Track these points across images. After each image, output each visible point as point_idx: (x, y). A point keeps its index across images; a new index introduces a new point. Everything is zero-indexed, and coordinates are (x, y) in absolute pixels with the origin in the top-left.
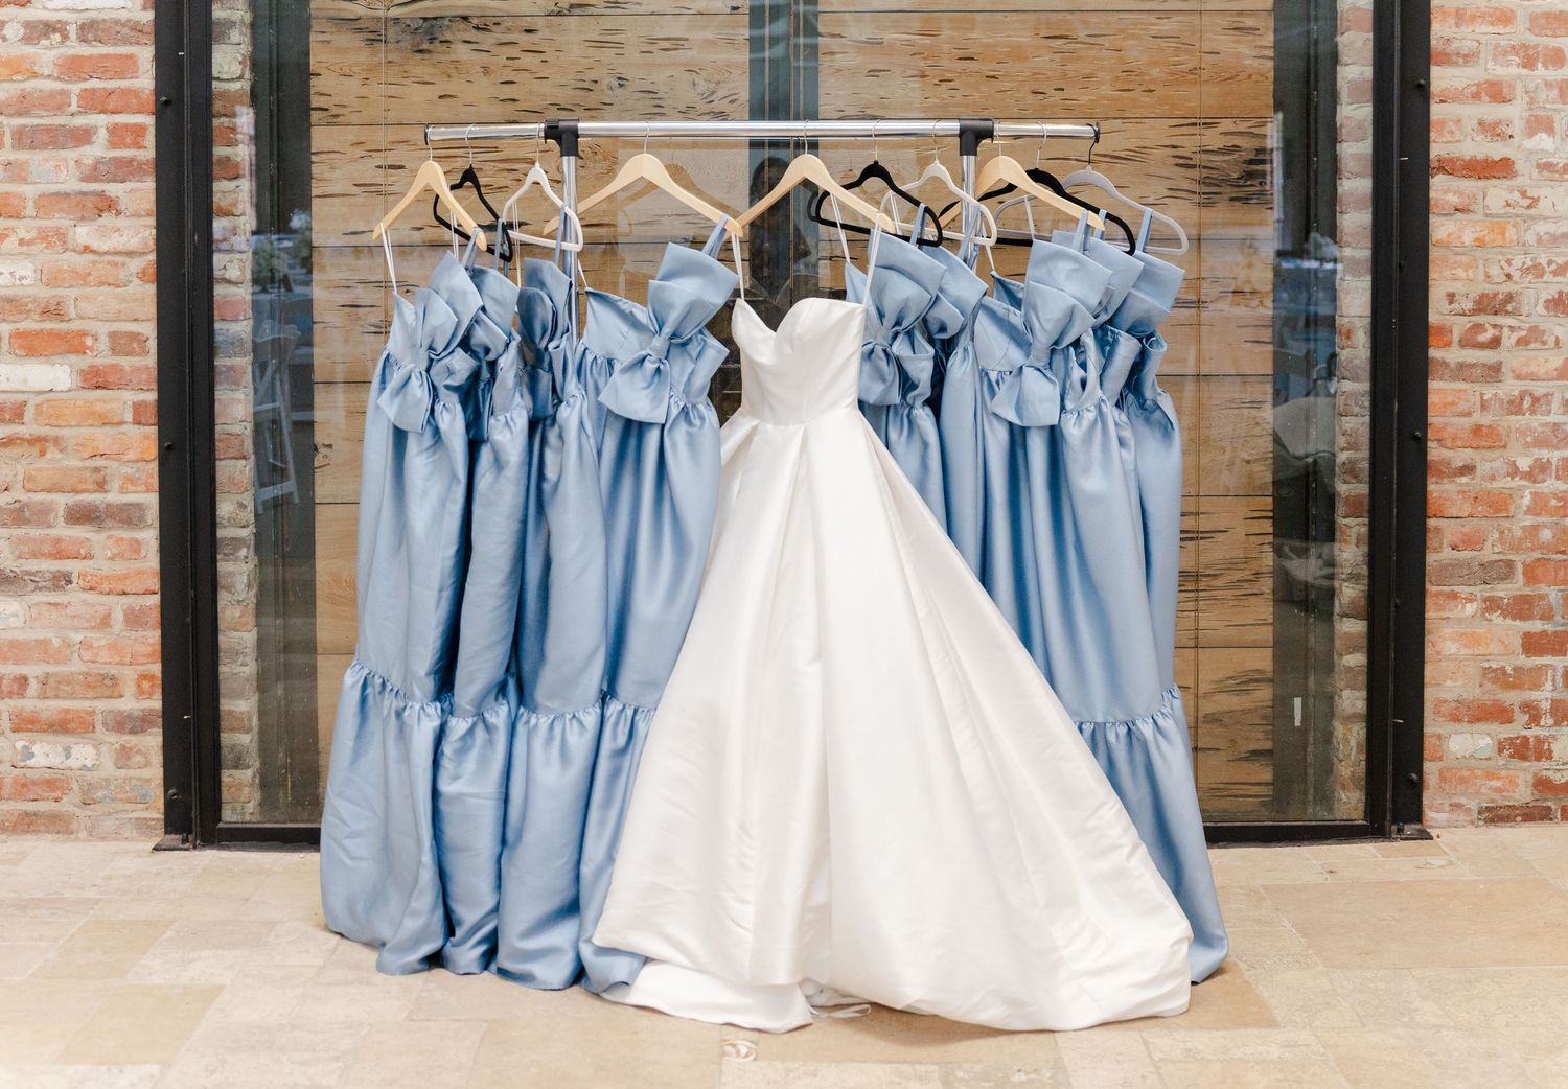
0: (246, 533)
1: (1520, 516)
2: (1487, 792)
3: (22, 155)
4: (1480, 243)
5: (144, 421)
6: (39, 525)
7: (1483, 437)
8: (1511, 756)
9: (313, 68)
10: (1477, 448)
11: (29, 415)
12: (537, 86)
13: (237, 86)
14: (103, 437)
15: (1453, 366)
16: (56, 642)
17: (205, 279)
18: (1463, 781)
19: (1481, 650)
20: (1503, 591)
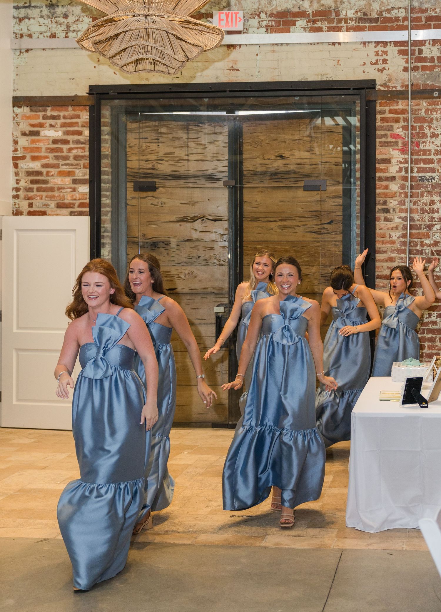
13: (108, 257)
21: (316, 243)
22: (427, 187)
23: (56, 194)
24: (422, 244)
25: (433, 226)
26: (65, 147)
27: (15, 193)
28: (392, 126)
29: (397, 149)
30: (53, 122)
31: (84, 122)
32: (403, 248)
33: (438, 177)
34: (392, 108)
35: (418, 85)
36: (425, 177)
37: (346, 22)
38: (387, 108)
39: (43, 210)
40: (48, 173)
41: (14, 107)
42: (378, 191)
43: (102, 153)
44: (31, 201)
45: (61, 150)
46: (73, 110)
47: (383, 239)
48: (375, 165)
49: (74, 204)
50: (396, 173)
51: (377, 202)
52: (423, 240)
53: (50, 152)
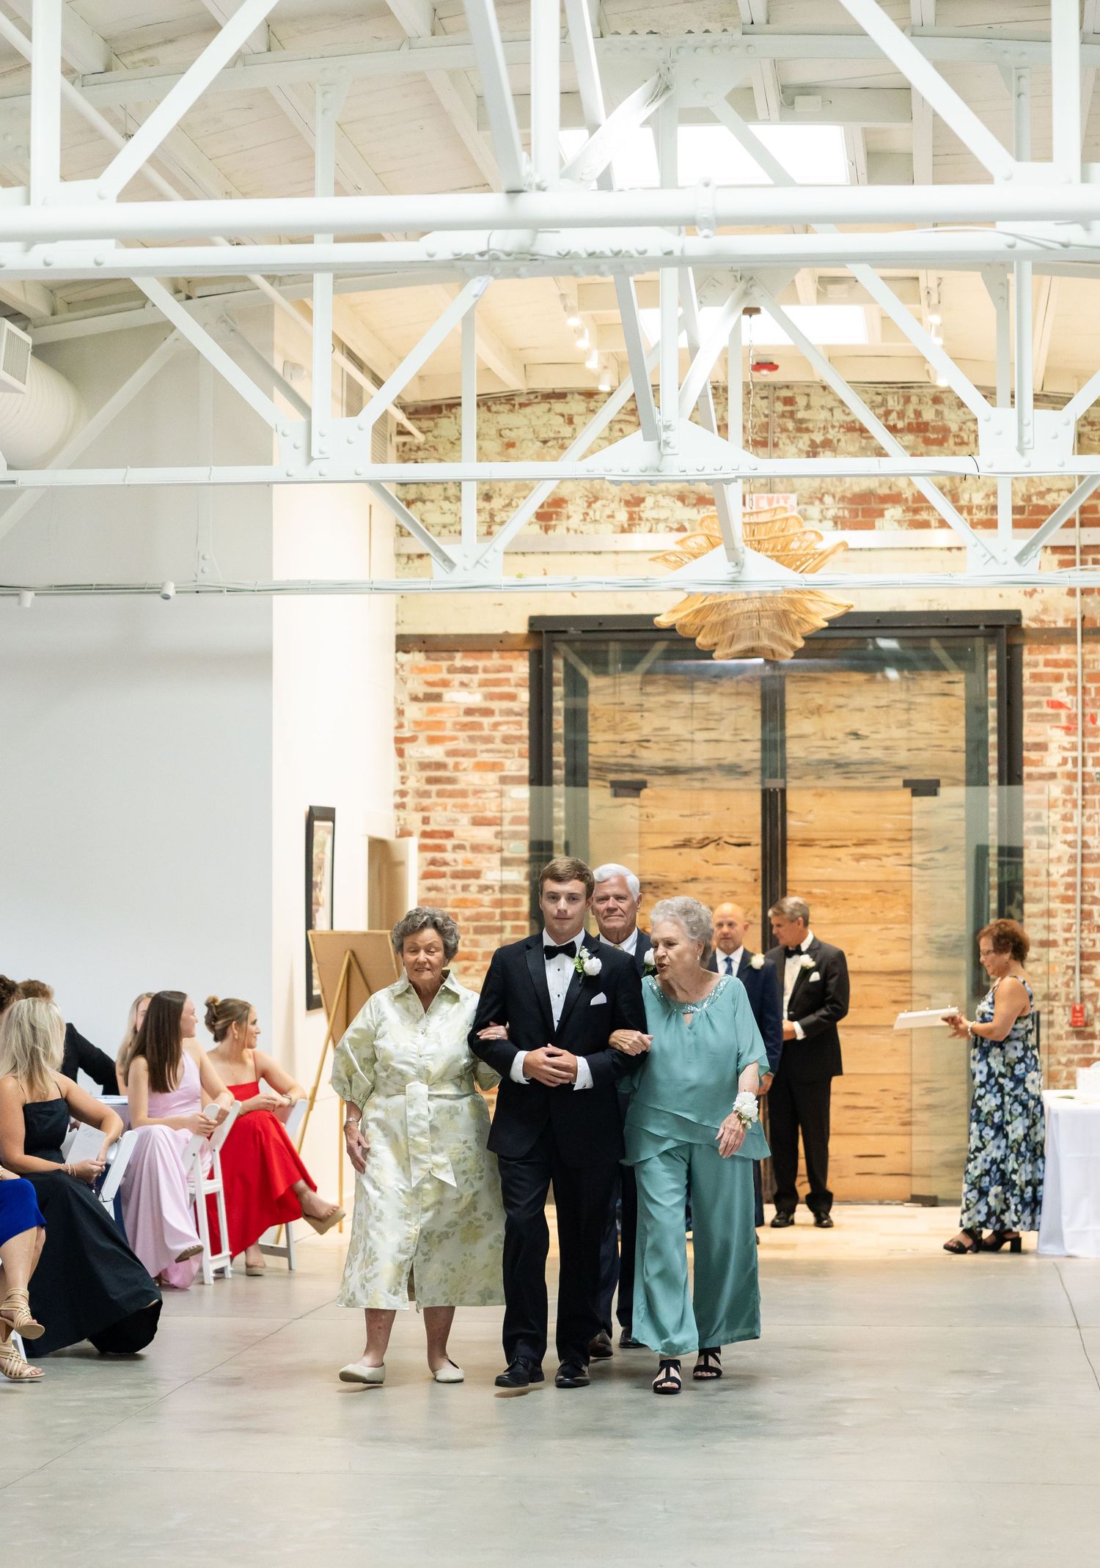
23: (471, 800)
26: (487, 721)
27: (398, 800)
28: (1049, 688)
29: (1057, 727)
30: (465, 677)
31: (521, 679)
32: (1070, 893)
34: (1049, 657)
35: (1093, 621)
37: (970, 512)
38: (1041, 658)
39: (447, 828)
40: (456, 765)
41: (397, 651)
42: (1026, 797)
43: (555, 731)
44: (426, 814)
45: (478, 726)
46: (502, 658)
47: (1033, 879)
48: (1021, 754)
49: (501, 819)
50: (1057, 766)
51: (1025, 816)
53: (460, 730)
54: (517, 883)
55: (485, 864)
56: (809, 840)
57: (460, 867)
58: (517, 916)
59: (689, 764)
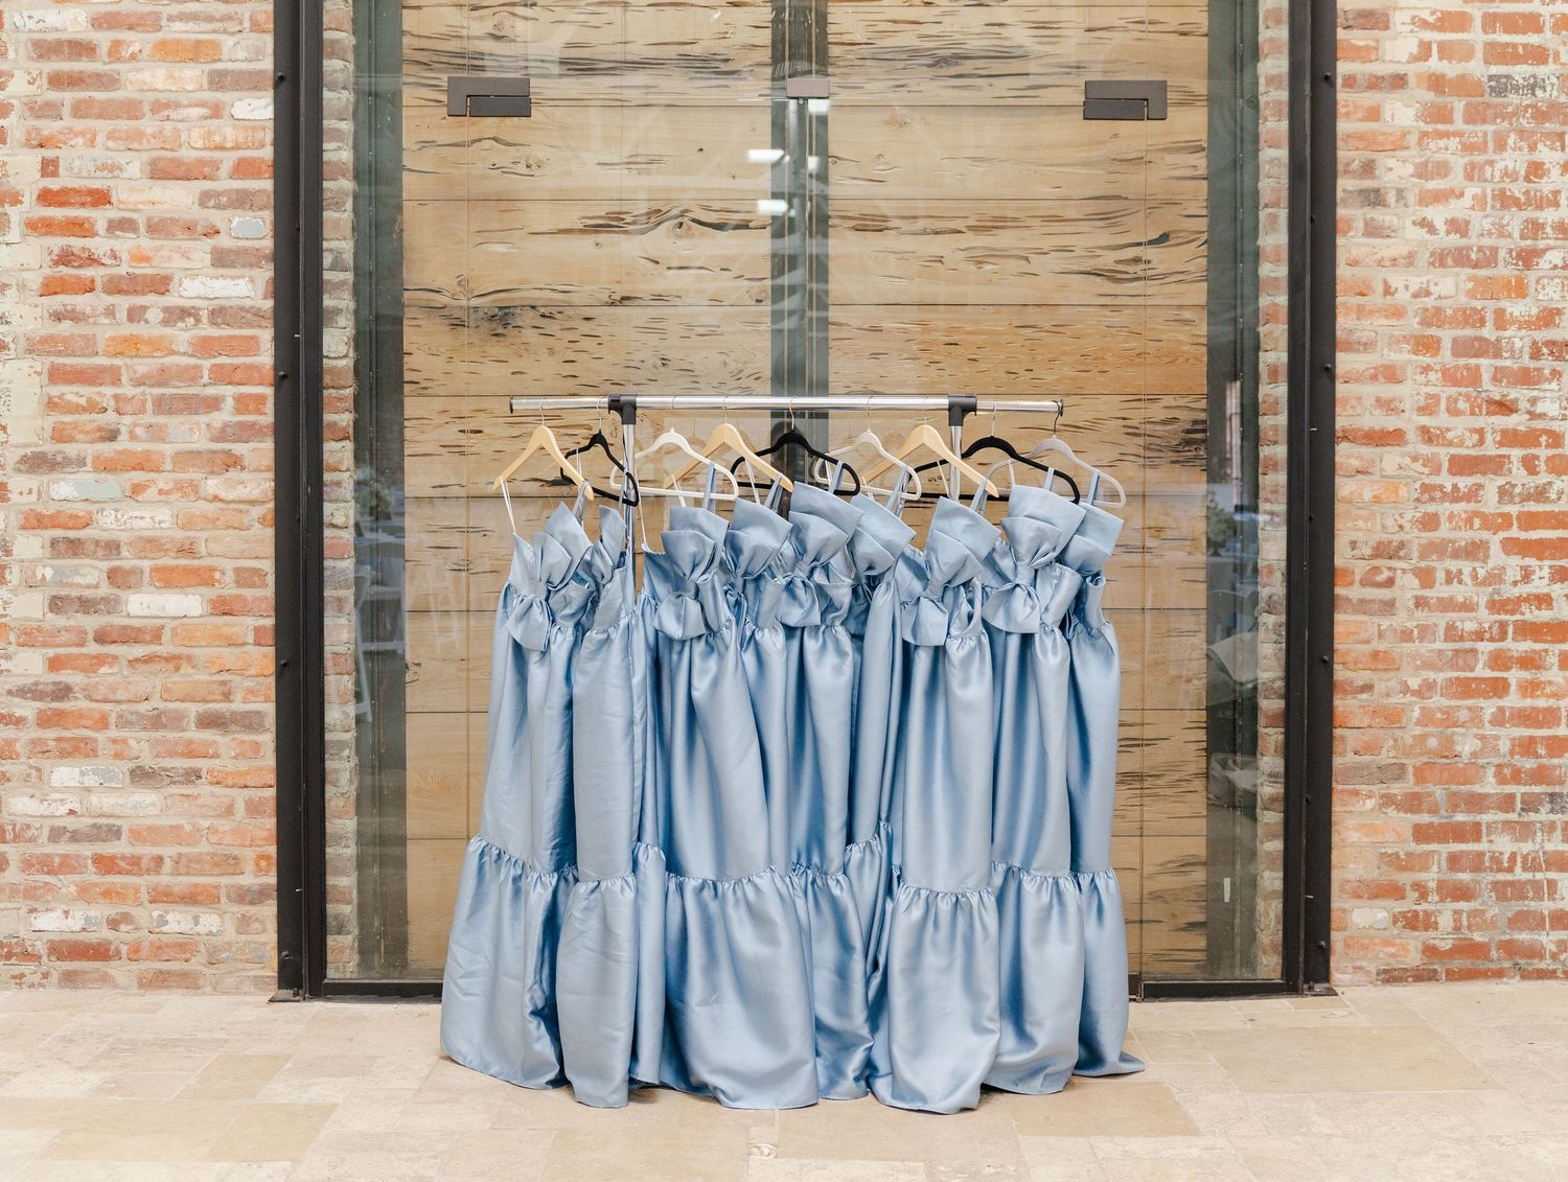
0: (349, 736)
1: (1411, 726)
2: (1384, 957)
3: (162, 419)
4: (1377, 499)
5: (263, 642)
6: (173, 729)
7: (1380, 661)
8: (1404, 927)
9: (406, 348)
10: (1375, 670)
11: (166, 636)
12: (595, 365)
13: (343, 362)
14: (229, 656)
15: (1355, 601)
16: (188, 828)
17: (316, 523)
18: (1364, 947)
19: (1379, 839)
20: (1397, 789)
21: (1106, 312)
22: (1514, 114)
23: (148, 125)
24: (1501, 320)
25: (1539, 253)
32: (1432, 331)
33: (1554, 80)
36: (1508, 77)
39: (96, 184)
40: (116, 45)
42: (1343, 127)
44: (49, 153)
47: (1360, 300)
48: (1335, 34)
49: (215, 165)
50: (1409, 62)
51: (1340, 167)
52: (1505, 304)
54: (248, 303)
55: (178, 262)
56: (874, 218)
57: (123, 270)
58: (248, 375)
59: (618, 53)
